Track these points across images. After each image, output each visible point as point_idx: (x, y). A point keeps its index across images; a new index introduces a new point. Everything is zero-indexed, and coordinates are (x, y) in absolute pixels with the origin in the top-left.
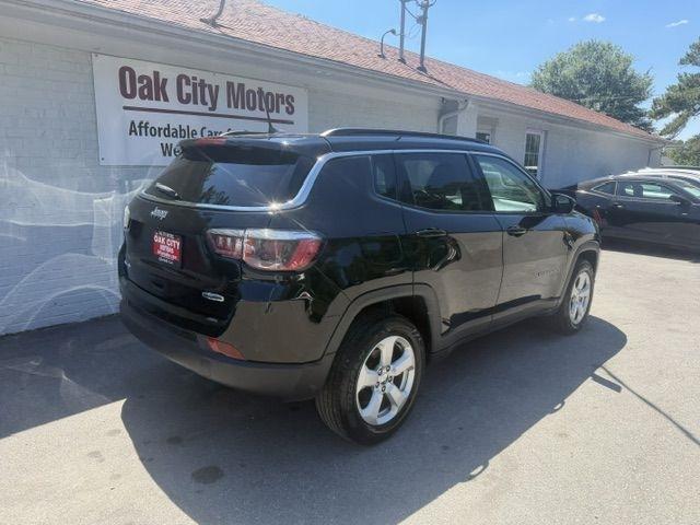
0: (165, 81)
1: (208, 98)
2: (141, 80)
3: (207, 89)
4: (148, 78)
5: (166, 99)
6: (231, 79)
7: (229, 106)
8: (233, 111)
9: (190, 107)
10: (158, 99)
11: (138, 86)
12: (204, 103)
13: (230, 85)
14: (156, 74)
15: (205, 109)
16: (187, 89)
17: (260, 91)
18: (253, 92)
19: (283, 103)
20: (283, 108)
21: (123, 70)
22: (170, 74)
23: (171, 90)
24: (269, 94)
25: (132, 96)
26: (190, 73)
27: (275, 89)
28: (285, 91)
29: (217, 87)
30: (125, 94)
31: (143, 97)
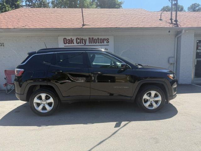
0: (73, 40)
1: (84, 42)
2: (68, 40)
3: (83, 40)
4: (69, 40)
5: (74, 43)
6: (90, 37)
7: (89, 43)
8: (90, 44)
9: (79, 44)
10: (72, 43)
11: (67, 41)
12: (83, 43)
13: (89, 38)
14: (71, 38)
15: (83, 45)
16: (78, 41)
17: (98, 39)
18: (96, 39)
19: (105, 40)
20: (105, 42)
21: (64, 39)
22: (74, 38)
23: (75, 41)
24: (101, 39)
25: (66, 44)
26: (79, 37)
27: (103, 38)
28: (106, 37)
29: (86, 39)
30: (64, 43)
31: (68, 44)
